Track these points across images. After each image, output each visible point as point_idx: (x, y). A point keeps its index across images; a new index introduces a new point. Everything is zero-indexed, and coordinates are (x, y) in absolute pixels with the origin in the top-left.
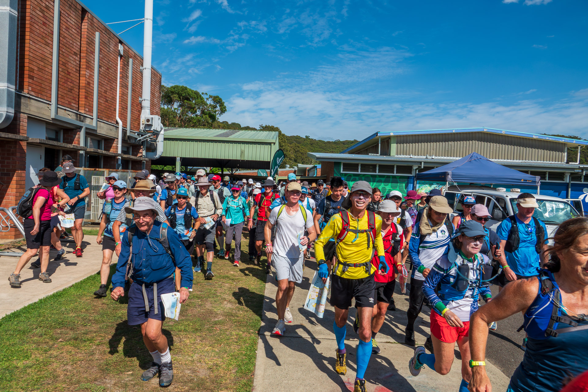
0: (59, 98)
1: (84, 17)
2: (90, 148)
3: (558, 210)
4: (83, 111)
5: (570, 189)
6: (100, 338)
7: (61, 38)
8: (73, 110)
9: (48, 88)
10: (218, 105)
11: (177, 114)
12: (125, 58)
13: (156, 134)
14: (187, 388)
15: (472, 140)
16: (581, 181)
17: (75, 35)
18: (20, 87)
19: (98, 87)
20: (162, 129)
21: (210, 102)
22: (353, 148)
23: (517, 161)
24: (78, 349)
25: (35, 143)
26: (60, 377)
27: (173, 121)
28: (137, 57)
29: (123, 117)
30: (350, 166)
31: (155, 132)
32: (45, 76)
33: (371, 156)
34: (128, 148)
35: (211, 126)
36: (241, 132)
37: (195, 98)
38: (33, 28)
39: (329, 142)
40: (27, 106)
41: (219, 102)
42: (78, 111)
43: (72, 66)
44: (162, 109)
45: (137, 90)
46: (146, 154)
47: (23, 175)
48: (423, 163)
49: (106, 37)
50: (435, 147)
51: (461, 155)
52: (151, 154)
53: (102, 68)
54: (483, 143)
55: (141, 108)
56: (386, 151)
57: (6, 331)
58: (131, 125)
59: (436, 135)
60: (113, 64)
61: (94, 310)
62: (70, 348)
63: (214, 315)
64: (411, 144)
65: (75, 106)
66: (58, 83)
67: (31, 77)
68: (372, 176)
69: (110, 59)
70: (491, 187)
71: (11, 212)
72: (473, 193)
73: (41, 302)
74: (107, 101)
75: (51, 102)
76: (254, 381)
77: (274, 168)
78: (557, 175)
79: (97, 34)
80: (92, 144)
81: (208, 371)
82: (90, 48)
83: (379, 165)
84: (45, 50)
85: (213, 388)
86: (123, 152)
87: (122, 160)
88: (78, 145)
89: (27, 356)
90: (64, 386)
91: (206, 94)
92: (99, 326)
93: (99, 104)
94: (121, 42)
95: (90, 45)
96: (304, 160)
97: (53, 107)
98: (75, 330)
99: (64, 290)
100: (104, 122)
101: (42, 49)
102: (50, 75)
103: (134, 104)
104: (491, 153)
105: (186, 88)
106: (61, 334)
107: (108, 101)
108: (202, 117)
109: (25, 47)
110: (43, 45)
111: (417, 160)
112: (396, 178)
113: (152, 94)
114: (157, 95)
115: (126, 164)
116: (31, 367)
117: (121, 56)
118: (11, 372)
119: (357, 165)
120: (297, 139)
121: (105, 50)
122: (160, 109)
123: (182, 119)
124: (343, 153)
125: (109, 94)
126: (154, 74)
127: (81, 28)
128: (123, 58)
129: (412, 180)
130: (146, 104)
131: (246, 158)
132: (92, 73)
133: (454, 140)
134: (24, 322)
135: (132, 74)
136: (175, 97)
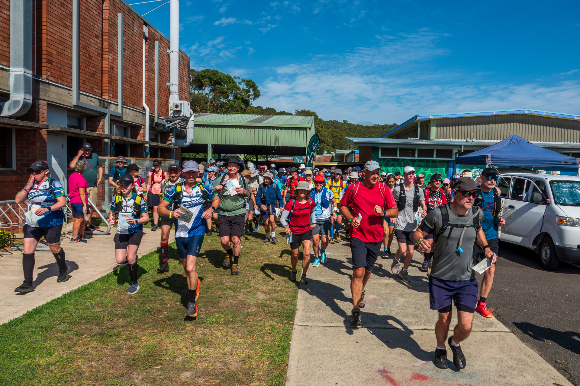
0: (80, 84)
2: (116, 135)
4: (106, 97)
6: (127, 333)
7: (81, 20)
8: (96, 95)
9: (68, 73)
10: (251, 90)
11: (208, 99)
12: (151, 40)
13: (186, 120)
14: (218, 381)
15: (513, 123)
17: (96, 16)
18: (38, 72)
19: (123, 72)
20: (191, 115)
21: (243, 86)
22: (392, 132)
24: (104, 344)
25: (55, 131)
26: (84, 374)
27: (204, 106)
28: (163, 39)
29: (150, 102)
30: (389, 150)
31: (185, 118)
32: (65, 61)
33: (411, 140)
34: (156, 136)
35: (244, 111)
36: (275, 117)
37: (227, 82)
38: (50, 9)
39: (368, 127)
40: (46, 92)
41: (252, 86)
42: (101, 97)
43: (94, 49)
44: (192, 94)
45: (164, 74)
46: (176, 141)
48: (463, 146)
49: (130, 18)
50: (475, 130)
51: (502, 138)
52: (180, 142)
53: (126, 51)
54: (524, 125)
55: (169, 93)
56: (426, 135)
57: (28, 328)
58: (158, 111)
59: (477, 117)
60: (138, 47)
61: (121, 304)
62: (95, 343)
63: (247, 306)
64: (451, 128)
65: (98, 91)
66: (79, 68)
67: (49, 62)
68: (411, 160)
69: (134, 42)
70: (531, 170)
72: (512, 176)
73: (65, 297)
74: (132, 86)
75: (71, 87)
76: (288, 372)
77: (310, 154)
79: (120, 15)
80: (117, 131)
81: (240, 364)
82: (113, 31)
83: (419, 150)
84: (64, 33)
85: (245, 380)
86: (151, 139)
87: (150, 148)
88: (102, 133)
89: (50, 353)
90: (89, 382)
91: (239, 77)
92: (126, 321)
93: (124, 89)
94: (146, 24)
95: (113, 27)
96: (342, 146)
97: (74, 93)
98: (101, 325)
99: (89, 284)
100: (129, 109)
101: (61, 31)
102: (70, 59)
103: (161, 89)
104: (533, 135)
105: (217, 72)
106: (86, 329)
107: (134, 87)
108: (235, 102)
109: (42, 29)
110: (62, 28)
111: (457, 144)
112: (436, 162)
113: (181, 78)
114: (186, 79)
115: (154, 152)
116: (54, 364)
117: (146, 39)
118: (33, 370)
119: (396, 150)
120: (334, 124)
121: (129, 32)
122: (190, 94)
123: (214, 105)
124: (381, 137)
125: (135, 79)
126: (183, 58)
127: (103, 9)
128: (148, 40)
129: (452, 165)
130: (174, 88)
131: (281, 144)
132: (115, 57)
133: (495, 123)
134: (46, 318)
135: (159, 58)
136: (206, 81)
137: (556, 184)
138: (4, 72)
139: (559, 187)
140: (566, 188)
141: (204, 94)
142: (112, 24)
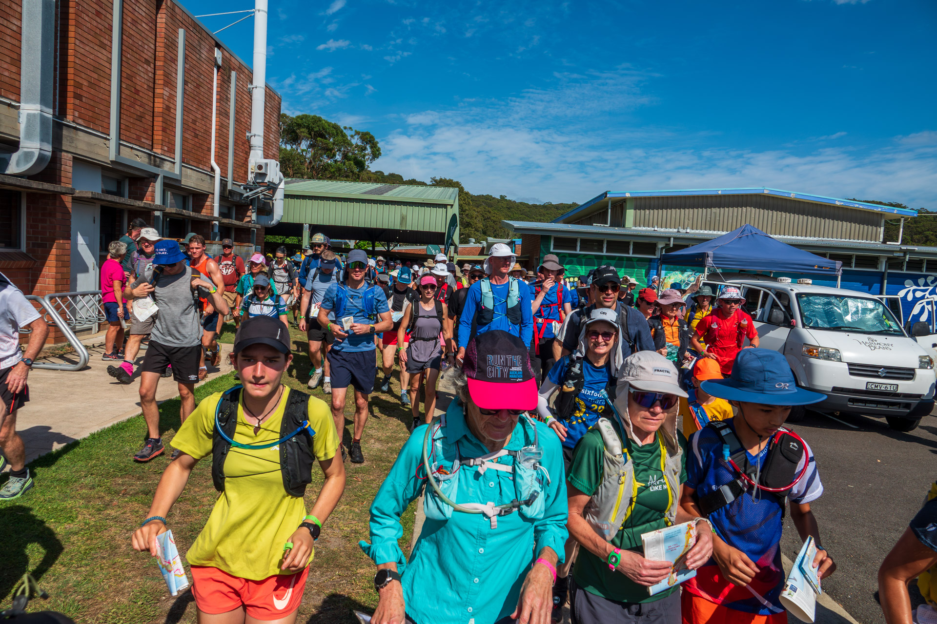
0: (122, 130)
1: (161, 5)
2: (171, 207)
3: (865, 310)
4: (159, 151)
5: (886, 281)
7: (124, 37)
8: (144, 148)
9: (104, 114)
10: (368, 147)
11: (305, 158)
12: (224, 69)
13: (273, 187)
15: (746, 207)
16: (902, 270)
17: (146, 32)
18: (61, 111)
19: (183, 114)
20: (281, 180)
21: (356, 141)
22: (571, 215)
23: (811, 239)
25: (84, 197)
26: (120, 548)
27: (299, 169)
28: (243, 69)
29: (222, 160)
30: (564, 241)
31: (271, 185)
32: (100, 96)
33: (597, 228)
34: (229, 209)
35: (357, 178)
36: (402, 187)
37: (333, 134)
38: (80, 20)
39: (535, 206)
40: (72, 140)
41: (370, 141)
42: (151, 150)
43: (142, 80)
45: (242, 120)
46: (257, 218)
47: (67, 246)
48: (672, 239)
49: (195, 36)
50: (691, 216)
51: (729, 228)
52: (264, 218)
53: (189, 85)
54: (762, 211)
55: (250, 147)
56: (619, 221)
58: (233, 173)
59: (694, 197)
60: (206, 79)
62: (136, 505)
64: (656, 211)
65: (147, 142)
66: (120, 107)
67: (78, 97)
68: (597, 257)
69: (201, 72)
70: (769, 277)
71: (48, 302)
72: (743, 285)
73: (94, 438)
74: (196, 136)
75: (109, 135)
78: (868, 259)
79: (181, 32)
80: (173, 201)
81: (343, 541)
82: (170, 54)
83: (608, 242)
84: (100, 55)
85: (349, 564)
86: (221, 214)
87: (219, 226)
88: (151, 203)
89: (70, 517)
90: (127, 561)
91: (350, 128)
93: (184, 140)
94: (218, 46)
95: (170, 49)
96: (497, 232)
97: (113, 144)
98: (145, 479)
99: (129, 421)
100: (191, 169)
101: (95, 53)
102: (107, 93)
103: (238, 142)
104: (774, 226)
105: (320, 119)
106: (122, 485)
107: (199, 137)
108: (344, 164)
109: (67, 49)
110: (96, 48)
111: (664, 235)
112: (632, 261)
113: (267, 127)
114: (274, 128)
115: (225, 232)
116: (76, 533)
117: (219, 68)
119: (575, 240)
120: (487, 200)
121: (194, 57)
122: (280, 150)
123: (313, 167)
124: (555, 222)
125: (201, 125)
126: (270, 96)
127: (156, 22)
128: (221, 70)
129: (655, 265)
130: (257, 141)
131: (409, 228)
132: (173, 93)
133: (720, 206)
134: (66, 466)
135: (236, 96)
136: (303, 132)
137: (805, 299)
138: (12, 110)
139: (809, 303)
140: (819, 304)
141: (299, 151)
142: (170, 44)
